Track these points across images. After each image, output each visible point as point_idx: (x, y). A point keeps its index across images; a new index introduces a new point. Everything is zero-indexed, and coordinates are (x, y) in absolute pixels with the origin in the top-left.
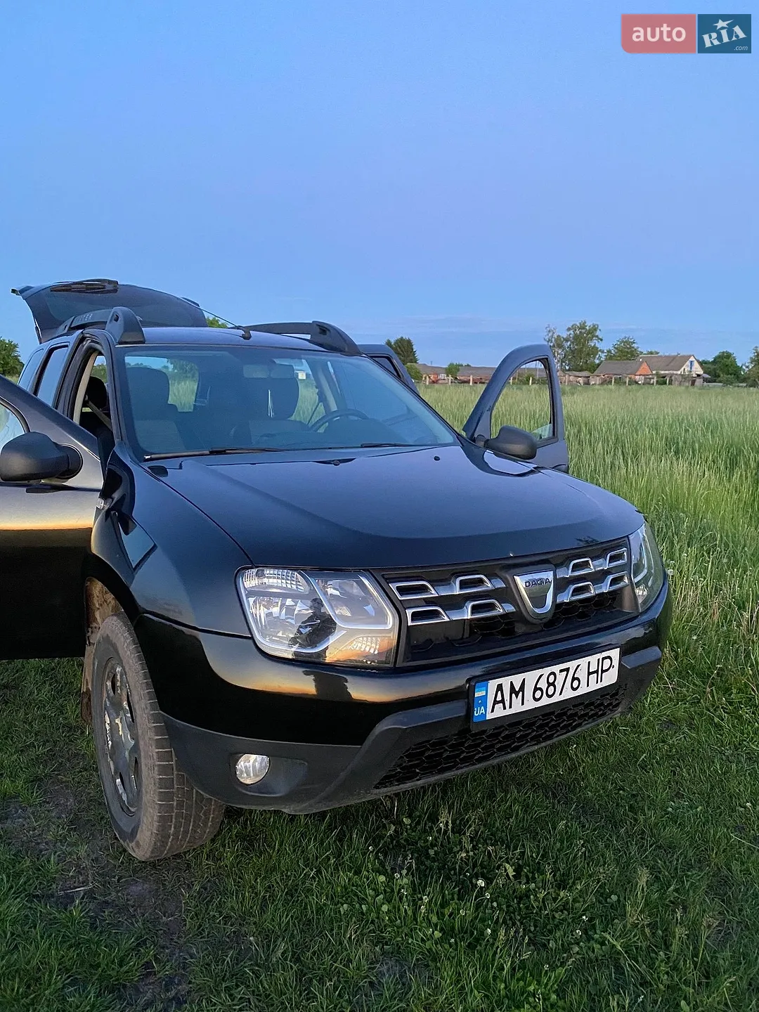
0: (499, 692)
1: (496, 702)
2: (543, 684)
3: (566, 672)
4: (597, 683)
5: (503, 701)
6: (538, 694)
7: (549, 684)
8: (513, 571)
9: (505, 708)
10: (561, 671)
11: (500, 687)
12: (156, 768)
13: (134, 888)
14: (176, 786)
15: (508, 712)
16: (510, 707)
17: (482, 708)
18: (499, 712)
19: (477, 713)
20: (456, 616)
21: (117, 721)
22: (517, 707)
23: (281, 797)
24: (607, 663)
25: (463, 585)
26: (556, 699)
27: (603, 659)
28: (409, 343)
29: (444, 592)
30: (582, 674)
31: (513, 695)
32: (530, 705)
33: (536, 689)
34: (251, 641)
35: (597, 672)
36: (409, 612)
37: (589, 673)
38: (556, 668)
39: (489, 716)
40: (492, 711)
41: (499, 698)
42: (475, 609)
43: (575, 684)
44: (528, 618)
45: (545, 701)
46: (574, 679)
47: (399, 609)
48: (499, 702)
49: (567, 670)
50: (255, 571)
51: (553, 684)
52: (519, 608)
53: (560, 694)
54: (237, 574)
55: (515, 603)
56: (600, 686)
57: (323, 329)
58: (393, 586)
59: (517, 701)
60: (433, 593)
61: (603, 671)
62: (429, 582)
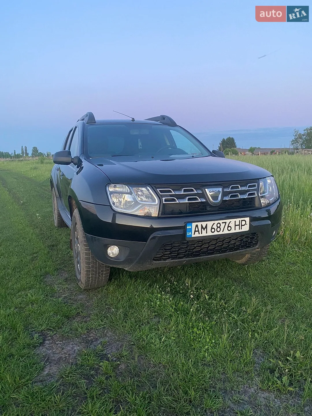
0: (197, 228)
1: (195, 231)
2: (215, 227)
3: (225, 224)
4: (239, 229)
5: (198, 231)
6: (213, 230)
7: (218, 227)
8: (205, 187)
9: (199, 234)
10: (223, 223)
11: (197, 226)
12: (84, 253)
13: (80, 296)
14: (91, 260)
15: (201, 235)
16: (202, 233)
17: (190, 232)
18: (197, 235)
19: (188, 234)
20: (182, 201)
21: (78, 245)
22: (204, 234)
23: (122, 261)
24: (243, 223)
25: (185, 191)
26: (221, 233)
27: (242, 221)
28: (233, 139)
29: (177, 193)
30: (232, 225)
31: (203, 229)
32: (210, 234)
33: (212, 228)
34: (110, 206)
35: (239, 225)
36: (164, 199)
37: (235, 225)
38: (221, 222)
39: (193, 236)
40: (194, 234)
41: (197, 230)
42: (189, 199)
43: (229, 228)
44: (211, 204)
45: (216, 233)
46: (228, 226)
47: (160, 198)
48: (197, 231)
49: (226, 223)
50: (113, 185)
51: (219, 227)
52: (207, 200)
53: (223, 231)
54: (106, 185)
55: (205, 198)
56: (240, 231)
57: (163, 118)
58: (158, 190)
59: (204, 232)
60: (173, 193)
61: (242, 225)
62: (172, 189)
